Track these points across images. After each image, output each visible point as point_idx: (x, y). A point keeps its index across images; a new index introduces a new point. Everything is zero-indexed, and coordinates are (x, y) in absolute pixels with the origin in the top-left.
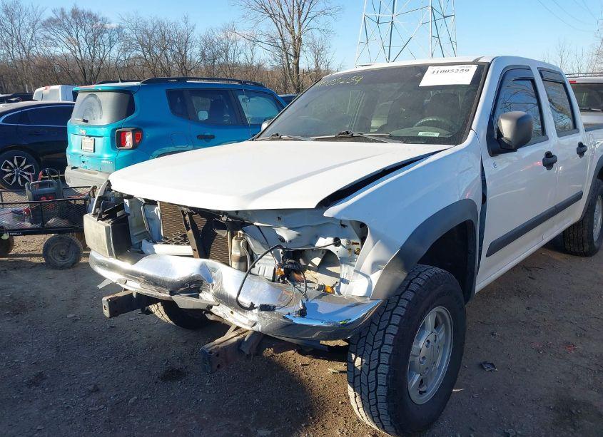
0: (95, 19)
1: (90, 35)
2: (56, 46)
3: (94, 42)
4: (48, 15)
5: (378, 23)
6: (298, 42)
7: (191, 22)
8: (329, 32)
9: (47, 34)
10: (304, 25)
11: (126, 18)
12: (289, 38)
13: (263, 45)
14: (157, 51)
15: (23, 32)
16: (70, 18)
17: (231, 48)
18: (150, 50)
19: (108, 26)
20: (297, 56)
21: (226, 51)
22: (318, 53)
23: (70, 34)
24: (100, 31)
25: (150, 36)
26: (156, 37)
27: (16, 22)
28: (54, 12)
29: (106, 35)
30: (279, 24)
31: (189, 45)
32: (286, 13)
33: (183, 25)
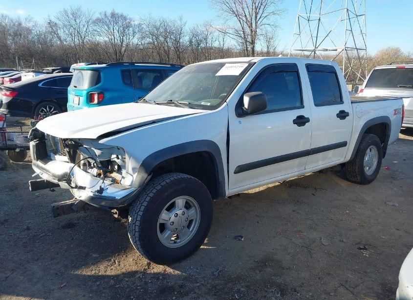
0: (125, 19)
1: (121, 29)
2: (100, 35)
3: (123, 33)
4: (96, 16)
5: (308, 20)
6: (254, 34)
7: (184, 20)
8: (276, 27)
9: (95, 28)
10: (259, 22)
11: (143, 18)
12: (248, 30)
13: (231, 36)
14: (162, 39)
15: (81, 26)
16: (110, 18)
17: (210, 37)
18: (157, 38)
19: (133, 23)
20: (253, 43)
21: (206, 39)
22: (269, 41)
23: (109, 28)
24: (128, 26)
25: (158, 29)
26: (162, 30)
27: (78, 21)
28: (100, 14)
29: (131, 29)
30: (241, 21)
31: (182, 35)
32: (247, 14)
33: (179, 21)
